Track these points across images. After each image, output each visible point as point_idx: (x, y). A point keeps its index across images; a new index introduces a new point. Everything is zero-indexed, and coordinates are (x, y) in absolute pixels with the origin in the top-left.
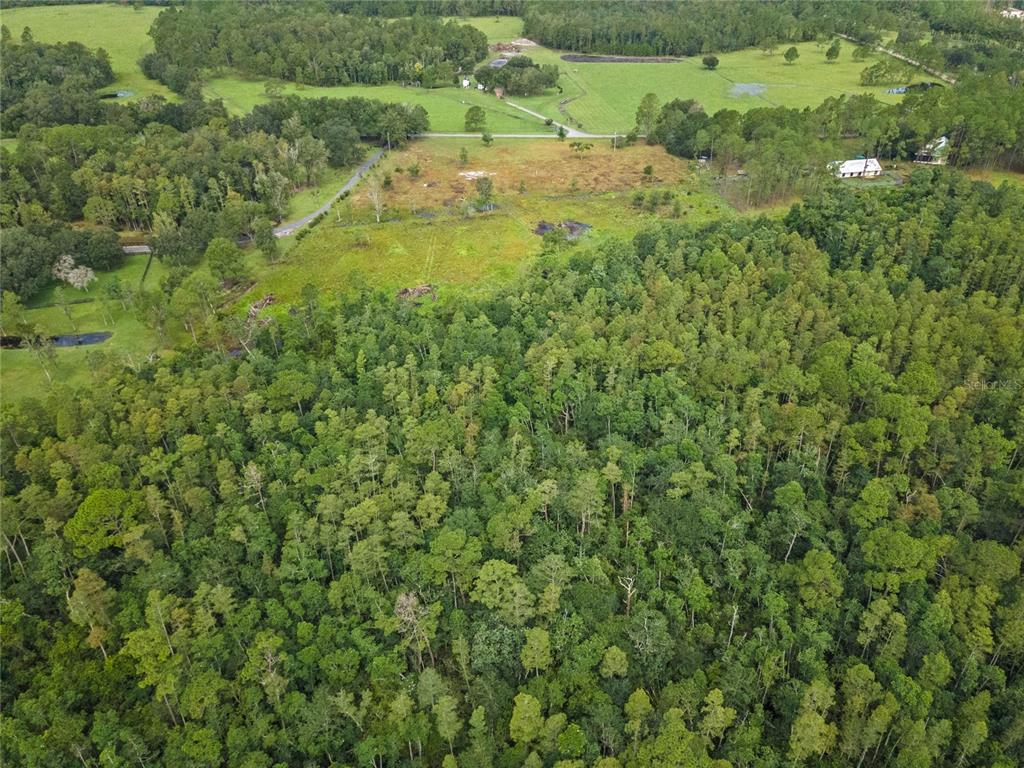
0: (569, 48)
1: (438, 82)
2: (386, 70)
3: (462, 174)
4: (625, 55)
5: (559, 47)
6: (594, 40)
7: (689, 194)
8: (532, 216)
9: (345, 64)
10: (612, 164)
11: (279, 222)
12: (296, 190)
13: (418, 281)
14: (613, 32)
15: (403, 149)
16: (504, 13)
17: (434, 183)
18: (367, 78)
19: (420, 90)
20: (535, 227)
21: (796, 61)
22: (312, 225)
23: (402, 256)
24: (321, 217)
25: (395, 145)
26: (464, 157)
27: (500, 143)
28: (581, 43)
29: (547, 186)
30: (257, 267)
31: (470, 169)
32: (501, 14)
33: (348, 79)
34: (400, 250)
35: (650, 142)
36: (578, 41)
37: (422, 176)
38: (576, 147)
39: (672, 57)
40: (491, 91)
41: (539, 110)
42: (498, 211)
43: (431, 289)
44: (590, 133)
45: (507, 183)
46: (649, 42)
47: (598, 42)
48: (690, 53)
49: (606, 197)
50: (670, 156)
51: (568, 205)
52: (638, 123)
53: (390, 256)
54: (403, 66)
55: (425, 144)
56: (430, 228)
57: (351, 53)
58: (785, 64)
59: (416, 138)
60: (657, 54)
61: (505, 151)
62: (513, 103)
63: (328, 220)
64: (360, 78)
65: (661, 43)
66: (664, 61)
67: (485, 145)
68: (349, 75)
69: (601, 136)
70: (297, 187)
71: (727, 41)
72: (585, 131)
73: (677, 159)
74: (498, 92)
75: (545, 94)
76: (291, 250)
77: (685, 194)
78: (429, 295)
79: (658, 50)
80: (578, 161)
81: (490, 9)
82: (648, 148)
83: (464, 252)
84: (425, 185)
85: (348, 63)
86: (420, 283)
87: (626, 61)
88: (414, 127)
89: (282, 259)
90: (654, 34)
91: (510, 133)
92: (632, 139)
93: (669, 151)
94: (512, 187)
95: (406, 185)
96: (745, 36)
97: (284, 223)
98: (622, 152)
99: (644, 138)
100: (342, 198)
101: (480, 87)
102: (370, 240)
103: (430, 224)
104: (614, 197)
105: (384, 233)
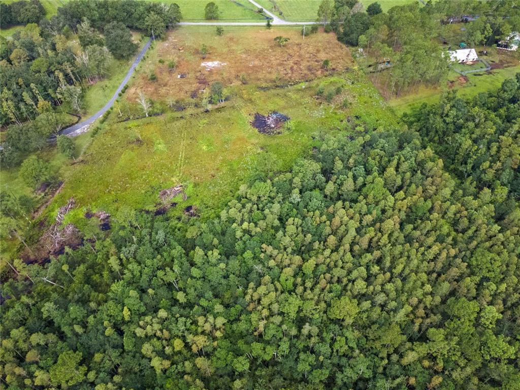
3: (203, 64)
7: (353, 83)
8: (251, 107)
10: (302, 52)
11: (80, 118)
12: (92, 83)
13: (173, 179)
15: (164, 39)
17: (185, 74)
20: (252, 119)
22: (102, 122)
23: (162, 152)
24: (109, 113)
25: (158, 36)
27: (228, 32)
29: (260, 76)
30: (64, 167)
31: (209, 59)
34: (161, 147)
35: (327, 31)
37: (177, 67)
38: (279, 40)
42: (228, 103)
43: (183, 189)
44: (288, 21)
45: (233, 72)
49: (299, 87)
50: (340, 43)
51: (274, 96)
53: (155, 153)
56: (183, 121)
59: (173, 27)
63: (112, 116)
67: (219, 35)
69: (294, 23)
70: (92, 80)
72: (284, 19)
73: (344, 46)
76: (88, 148)
77: (349, 83)
78: (181, 195)
80: (279, 49)
82: (325, 35)
83: (204, 148)
84: (179, 76)
86: (175, 183)
89: (81, 158)
91: (235, 20)
92: (314, 29)
93: (339, 39)
94: (237, 77)
95: (166, 76)
97: (83, 119)
98: (308, 40)
99: (323, 26)
100: (123, 92)
102: (142, 135)
103: (182, 117)
104: (304, 87)
105: (152, 128)
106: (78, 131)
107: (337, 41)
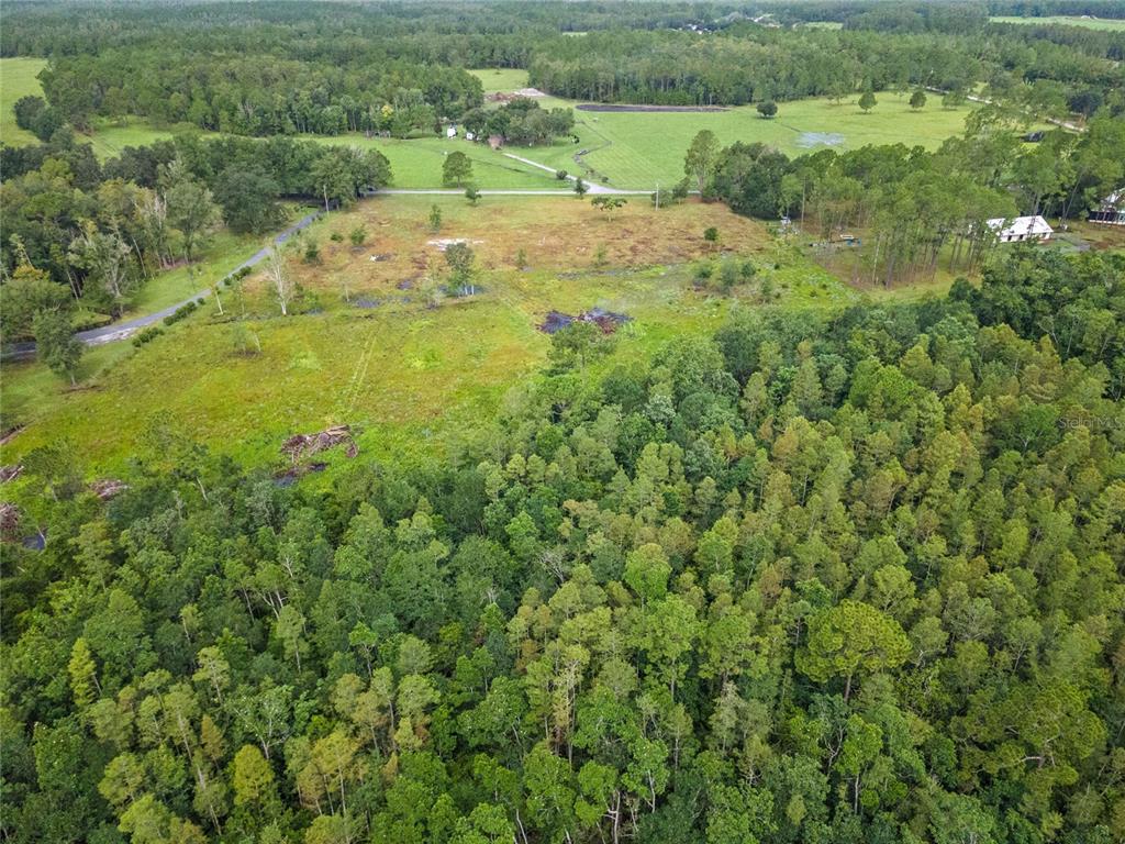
0: (587, 97)
1: (414, 131)
2: (345, 116)
3: (431, 242)
4: (657, 104)
5: (573, 97)
6: (616, 88)
7: (777, 267)
8: (537, 304)
9: (290, 107)
10: (655, 227)
11: (117, 317)
12: (169, 267)
13: (328, 419)
14: (641, 77)
15: (347, 209)
16: (506, 65)
17: (388, 256)
18: (319, 128)
19: (389, 140)
20: (542, 320)
21: (873, 109)
22: (170, 321)
23: (310, 372)
24: (191, 308)
25: (336, 204)
26: (436, 218)
27: (493, 202)
28: (601, 90)
29: (560, 258)
30: (41, 396)
31: (444, 236)
32: (503, 66)
33: (293, 128)
34: (310, 361)
35: (706, 199)
36: (597, 89)
37: (370, 245)
38: (601, 205)
39: (715, 107)
40: (485, 140)
41: (547, 162)
42: (483, 296)
43: (348, 433)
44: (620, 188)
45: (499, 254)
46: (687, 89)
47: (622, 90)
48: (738, 102)
49: (650, 273)
50: (738, 217)
51: (594, 285)
52: (688, 172)
53: (289, 373)
54: (367, 111)
55: (384, 203)
56: (368, 323)
57: (298, 94)
58: (860, 113)
59: (371, 196)
60: (698, 104)
61: (499, 211)
62: (513, 155)
63: (202, 313)
64: (310, 128)
65: (701, 90)
66: (707, 110)
67: (471, 205)
68: (295, 123)
69: (636, 192)
70: (169, 263)
71: (781, 88)
72: (612, 187)
73: (748, 221)
74: (494, 142)
75: (555, 144)
76: (116, 364)
77: (770, 267)
78: (342, 447)
79: (698, 99)
80: (604, 224)
81: (488, 60)
82: (703, 206)
83: (419, 364)
84: (373, 259)
85: (293, 108)
86: (331, 424)
87: (659, 110)
88: (368, 182)
89: (92, 382)
90: (691, 80)
91: (507, 189)
92: (680, 193)
93: (735, 209)
94: (506, 261)
95: (343, 258)
96: (804, 83)
97: (126, 319)
98: (667, 212)
99: (697, 195)
100: (236, 278)
101: (470, 136)
102: (262, 345)
103: (370, 317)
104: (663, 274)
105: (290, 333)
106: (106, 338)
107: (731, 214)
